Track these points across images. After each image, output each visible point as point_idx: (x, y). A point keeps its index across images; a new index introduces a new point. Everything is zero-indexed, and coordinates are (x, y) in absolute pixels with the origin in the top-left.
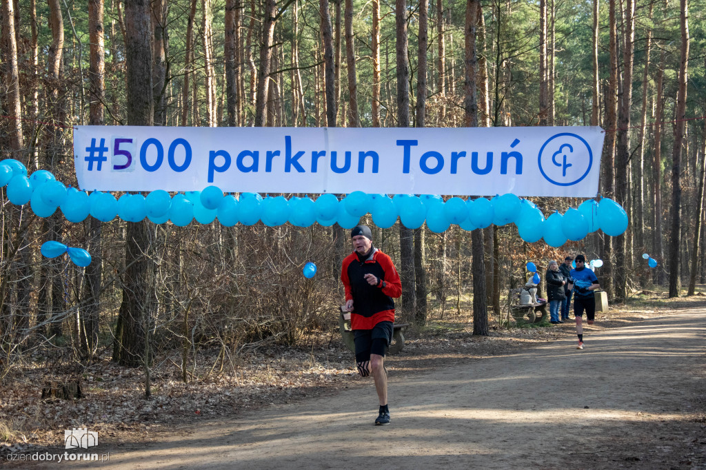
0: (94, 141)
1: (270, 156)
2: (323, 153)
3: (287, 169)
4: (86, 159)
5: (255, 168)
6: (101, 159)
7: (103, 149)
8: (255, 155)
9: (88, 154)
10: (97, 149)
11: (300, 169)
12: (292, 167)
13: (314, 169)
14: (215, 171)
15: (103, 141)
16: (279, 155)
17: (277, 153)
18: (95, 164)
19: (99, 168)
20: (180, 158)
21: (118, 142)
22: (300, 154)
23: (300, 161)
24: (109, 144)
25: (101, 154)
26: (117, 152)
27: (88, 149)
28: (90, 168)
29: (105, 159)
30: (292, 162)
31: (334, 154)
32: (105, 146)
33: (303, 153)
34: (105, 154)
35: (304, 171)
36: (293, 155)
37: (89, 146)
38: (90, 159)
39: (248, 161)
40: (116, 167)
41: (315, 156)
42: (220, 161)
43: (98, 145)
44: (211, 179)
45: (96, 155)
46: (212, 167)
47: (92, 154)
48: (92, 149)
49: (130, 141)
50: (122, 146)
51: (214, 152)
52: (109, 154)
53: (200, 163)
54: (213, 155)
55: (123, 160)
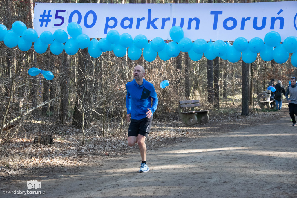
0: (45, 11)
1: (139, 20)
2: (169, 19)
3: (148, 27)
4: (40, 20)
5: (130, 26)
6: (48, 21)
7: (49, 15)
8: (131, 20)
9: (41, 18)
10: (46, 16)
11: (155, 27)
12: (151, 26)
13: (163, 27)
14: (108, 28)
15: (50, 11)
16: (144, 20)
17: (143, 19)
18: (44, 23)
19: (46, 26)
20: (90, 21)
21: (57, 12)
22: (156, 19)
23: (155, 23)
24: (53, 13)
25: (48, 18)
26: (57, 17)
27: (41, 16)
28: (41, 26)
29: (50, 21)
30: (151, 23)
31: (175, 20)
32: (51, 14)
33: (158, 19)
34: (50, 18)
35: (157, 28)
36: (152, 20)
37: (42, 14)
38: (42, 21)
39: (127, 23)
40: (55, 25)
41: (164, 20)
42: (111, 23)
43: (47, 13)
44: (105, 32)
45: (45, 18)
46: (107, 26)
47: (43, 18)
48: (43, 16)
49: (64, 11)
50: (60, 14)
52: (52, 18)
53: (101, 23)
54: (108, 19)
55: (59, 21)
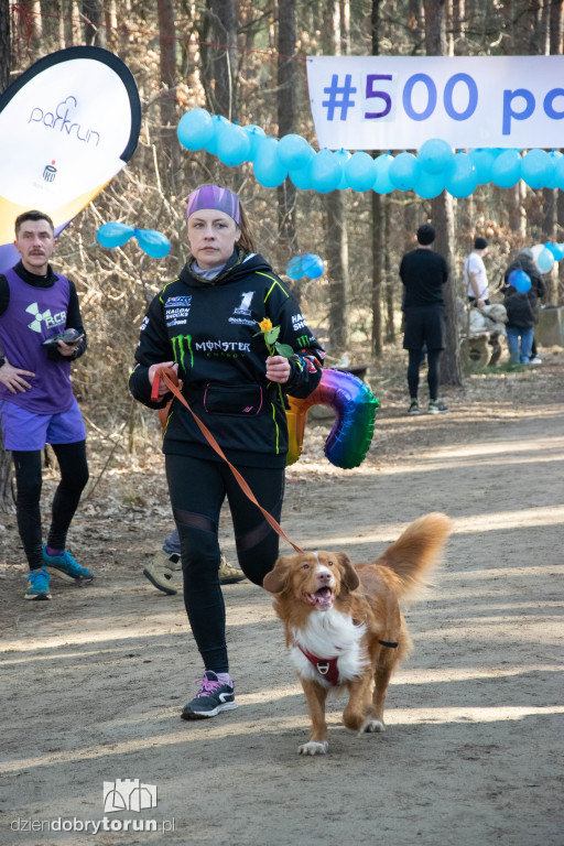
0: (335, 78)
4: (325, 104)
6: (346, 104)
7: (348, 90)
9: (327, 97)
10: (340, 91)
14: (512, 119)
15: (348, 78)
18: (338, 111)
19: (343, 117)
21: (371, 79)
24: (359, 83)
25: (346, 97)
26: (370, 93)
27: (326, 91)
28: (330, 117)
29: (352, 104)
32: (352, 85)
34: (352, 97)
37: (329, 85)
38: (330, 105)
39: (560, 104)
40: (369, 116)
42: (519, 105)
43: (341, 84)
44: (507, 130)
45: (339, 96)
46: (508, 113)
47: (333, 97)
48: (332, 90)
49: (389, 78)
50: (378, 86)
51: (510, 91)
52: (358, 96)
53: (490, 105)
54: (509, 96)
55: (379, 105)
